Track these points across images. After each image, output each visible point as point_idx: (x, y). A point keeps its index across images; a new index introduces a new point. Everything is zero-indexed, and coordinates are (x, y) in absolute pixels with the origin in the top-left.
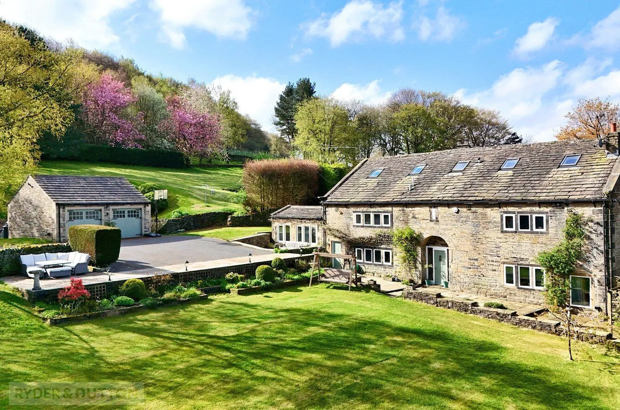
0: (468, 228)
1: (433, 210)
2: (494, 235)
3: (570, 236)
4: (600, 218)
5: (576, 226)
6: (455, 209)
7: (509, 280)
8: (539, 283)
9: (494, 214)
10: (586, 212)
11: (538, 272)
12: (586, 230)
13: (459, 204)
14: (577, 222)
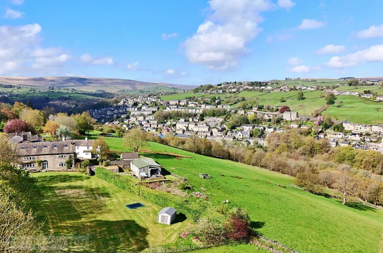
0: (52, 158)
1: (45, 156)
2: (57, 159)
3: (70, 158)
4: (74, 155)
5: (70, 157)
6: (50, 155)
7: (60, 165)
8: (65, 165)
9: (57, 156)
10: (72, 155)
11: (65, 164)
12: (72, 157)
13: (50, 154)
14: (71, 156)
